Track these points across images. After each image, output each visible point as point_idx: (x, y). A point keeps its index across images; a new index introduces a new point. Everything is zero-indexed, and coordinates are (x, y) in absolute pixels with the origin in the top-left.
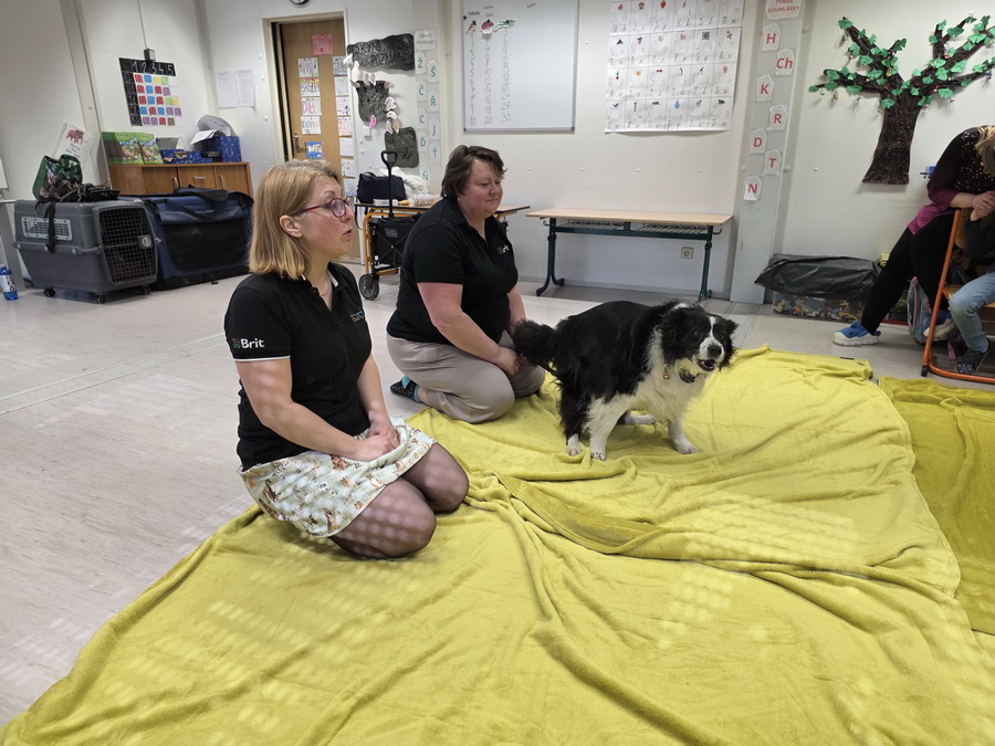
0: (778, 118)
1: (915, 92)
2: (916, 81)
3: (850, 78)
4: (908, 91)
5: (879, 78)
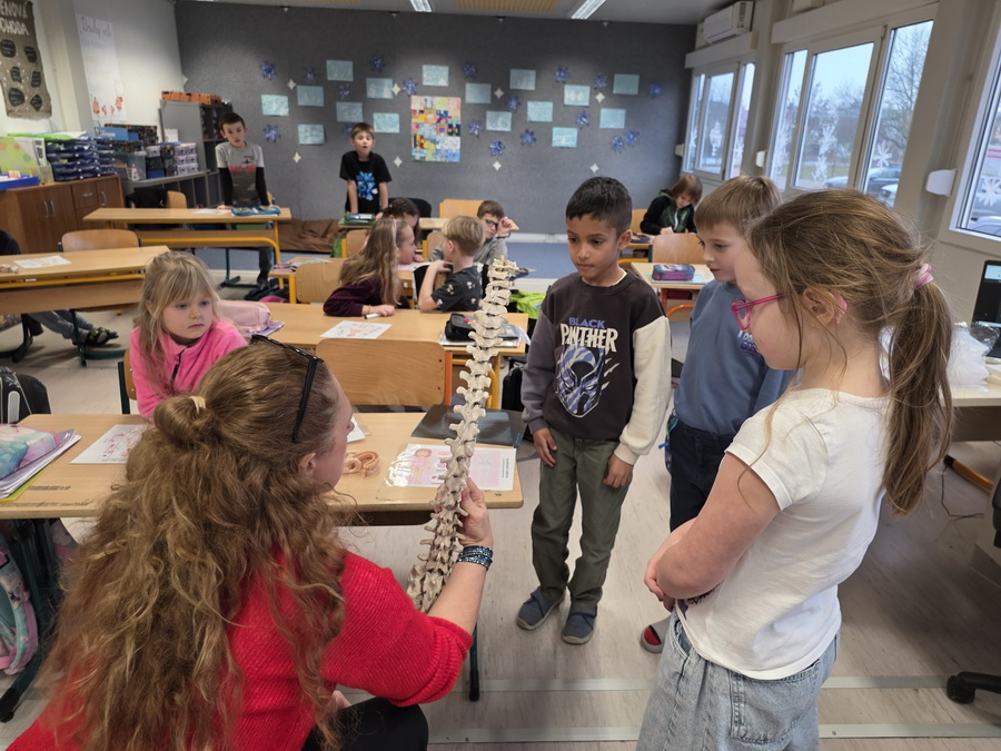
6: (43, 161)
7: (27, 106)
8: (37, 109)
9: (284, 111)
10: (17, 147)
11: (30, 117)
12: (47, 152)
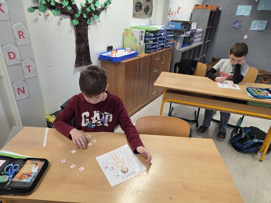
0: (21, 34)
1: (85, 16)
2: (83, 9)
3: (52, 4)
4: (82, 15)
5: (68, 6)
6: (142, 42)
7: (142, 12)
8: (146, 13)
9: (247, 14)
10: (133, 35)
11: (142, 18)
12: (145, 37)
